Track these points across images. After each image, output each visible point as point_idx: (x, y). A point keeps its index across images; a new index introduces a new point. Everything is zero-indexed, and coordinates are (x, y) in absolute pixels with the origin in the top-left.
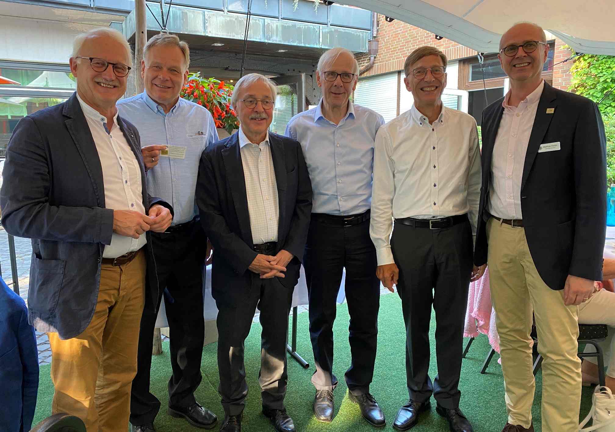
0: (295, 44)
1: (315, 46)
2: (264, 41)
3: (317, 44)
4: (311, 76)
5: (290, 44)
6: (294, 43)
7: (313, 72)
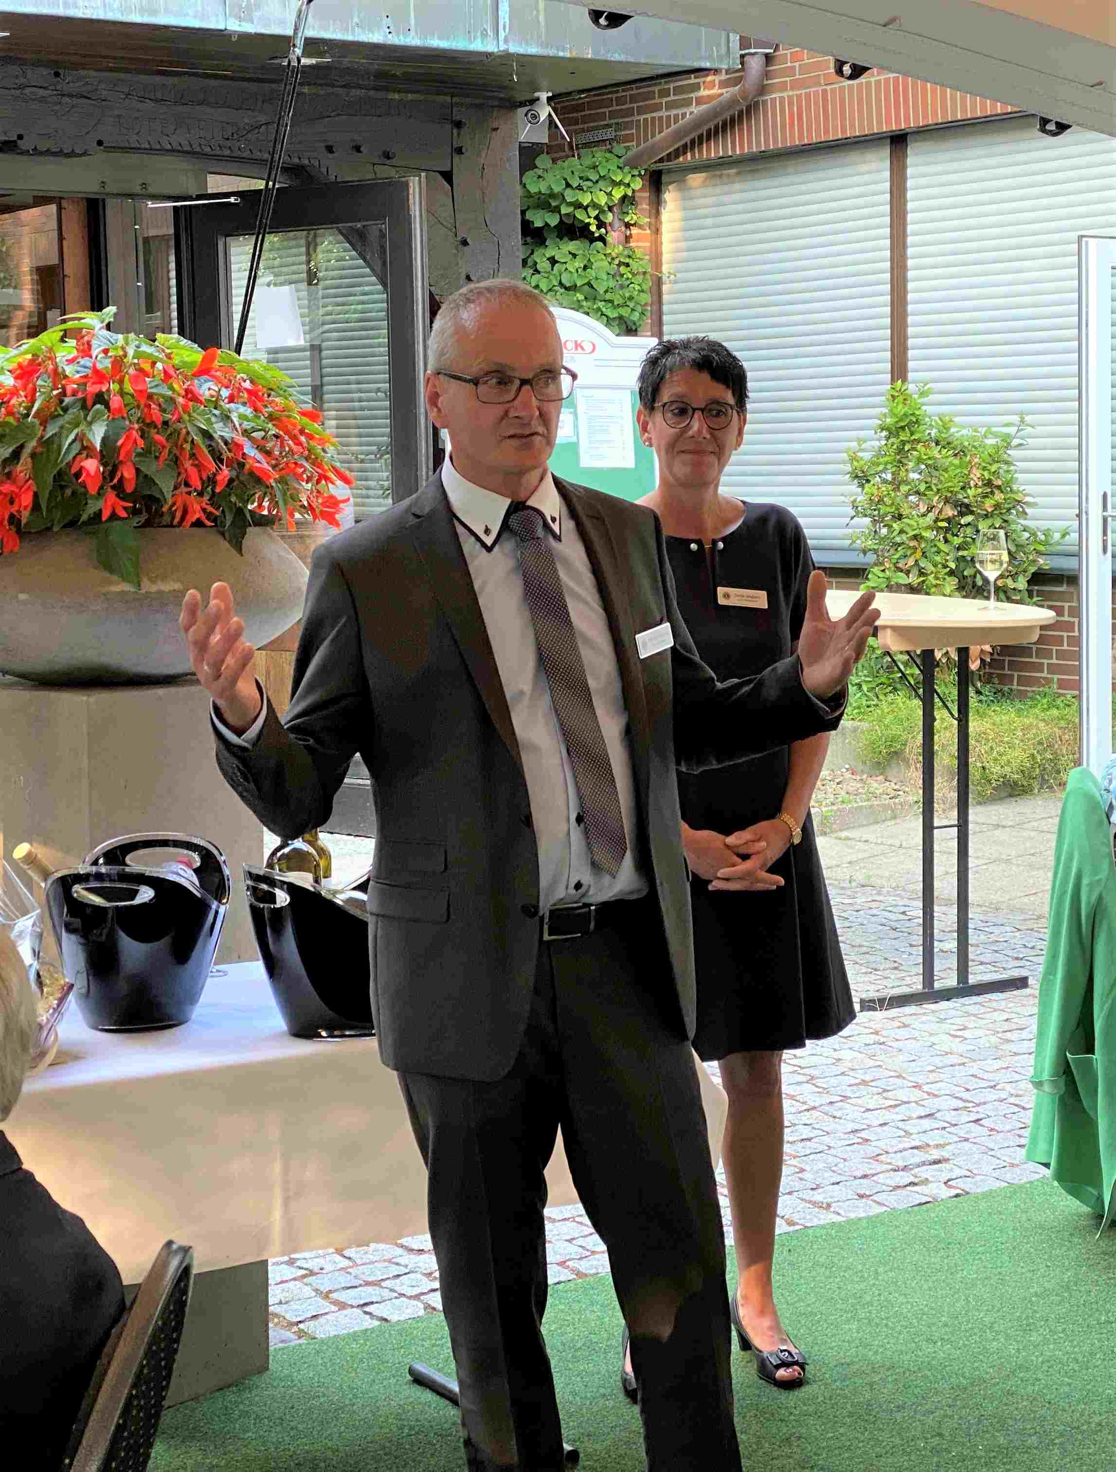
0: (376, 37)
1: (478, 45)
2: (221, 26)
3: (484, 35)
4: (448, 176)
5: (350, 38)
6: (371, 30)
7: (456, 159)
